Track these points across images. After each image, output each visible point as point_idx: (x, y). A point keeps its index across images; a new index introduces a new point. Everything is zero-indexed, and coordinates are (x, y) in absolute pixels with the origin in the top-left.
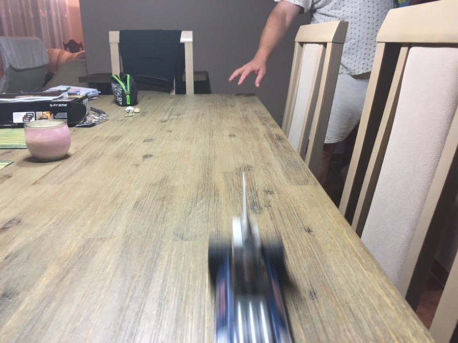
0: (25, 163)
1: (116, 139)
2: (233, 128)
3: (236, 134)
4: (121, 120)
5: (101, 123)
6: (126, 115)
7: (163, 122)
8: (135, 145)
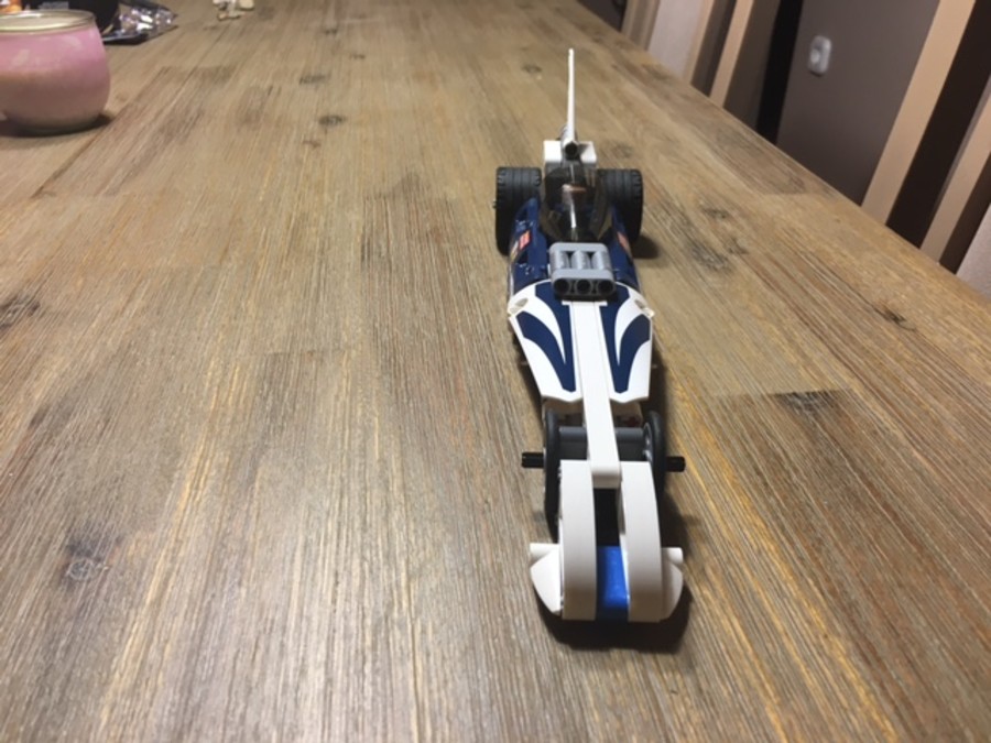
1: (221, 75)
2: (525, 49)
3: (538, 64)
4: (214, 28)
5: (161, 34)
6: (222, 16)
7: (327, 32)
8: (280, 90)
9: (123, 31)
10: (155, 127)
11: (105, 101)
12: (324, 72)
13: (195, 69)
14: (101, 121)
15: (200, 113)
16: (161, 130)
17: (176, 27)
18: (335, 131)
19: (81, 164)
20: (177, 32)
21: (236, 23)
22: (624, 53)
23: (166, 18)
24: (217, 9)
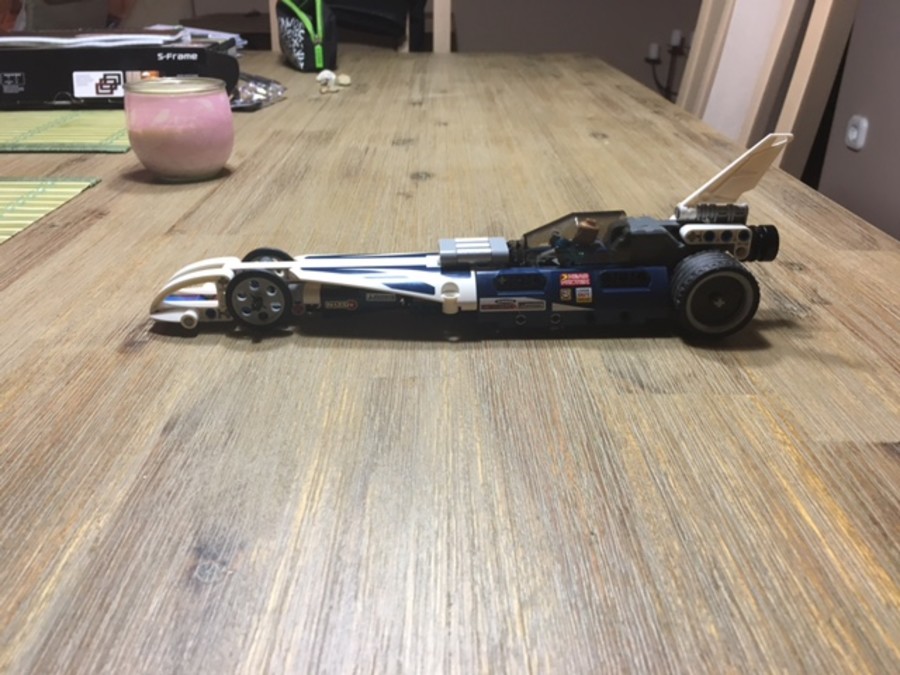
0: (128, 184)
1: (325, 137)
2: (590, 119)
3: (605, 131)
4: (317, 100)
5: (272, 104)
6: (324, 89)
7: (414, 104)
8: (375, 150)
9: (241, 100)
10: (270, 178)
11: (227, 156)
12: (413, 136)
13: (302, 132)
14: (224, 173)
15: (307, 168)
16: (275, 181)
17: (285, 98)
18: (423, 185)
19: (209, 208)
20: (286, 102)
21: (335, 96)
22: (683, 122)
23: (278, 90)
24: (319, 85)
